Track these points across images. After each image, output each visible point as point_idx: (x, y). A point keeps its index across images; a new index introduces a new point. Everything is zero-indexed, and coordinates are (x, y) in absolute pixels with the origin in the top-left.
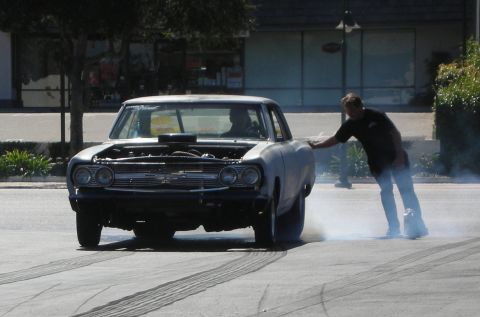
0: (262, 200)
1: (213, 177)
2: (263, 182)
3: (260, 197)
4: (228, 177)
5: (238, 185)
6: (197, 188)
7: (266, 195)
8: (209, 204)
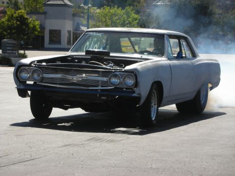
0: (136, 97)
1: (105, 79)
2: (136, 84)
3: (135, 95)
4: (114, 80)
5: (120, 86)
6: (97, 86)
7: (140, 94)
8: (103, 98)
